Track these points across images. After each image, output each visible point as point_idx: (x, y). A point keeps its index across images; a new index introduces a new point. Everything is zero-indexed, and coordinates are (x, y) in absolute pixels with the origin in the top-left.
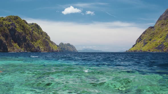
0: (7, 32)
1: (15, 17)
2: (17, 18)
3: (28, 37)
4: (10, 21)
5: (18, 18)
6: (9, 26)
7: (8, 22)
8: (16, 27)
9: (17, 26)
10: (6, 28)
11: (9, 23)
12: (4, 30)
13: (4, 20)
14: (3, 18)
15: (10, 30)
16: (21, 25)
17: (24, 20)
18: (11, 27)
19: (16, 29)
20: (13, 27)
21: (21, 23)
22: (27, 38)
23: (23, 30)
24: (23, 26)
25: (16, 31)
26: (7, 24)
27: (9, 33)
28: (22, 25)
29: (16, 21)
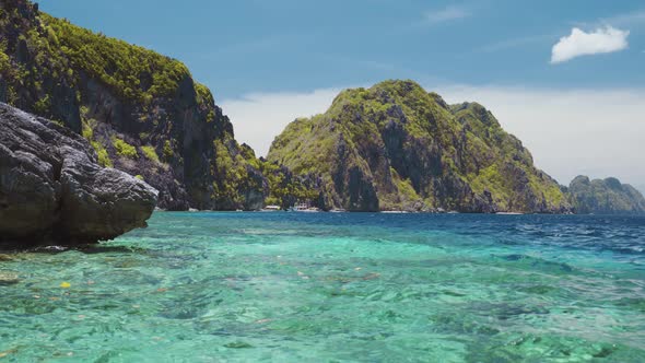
0: (377, 138)
1: (401, 83)
2: (407, 87)
3: (447, 158)
4: (386, 101)
5: (411, 89)
6: (383, 118)
7: (378, 104)
8: (405, 121)
9: (410, 118)
10: (372, 125)
11: (384, 108)
12: (367, 132)
13: (365, 98)
14: (362, 90)
15: (385, 133)
16: (421, 112)
17: (433, 95)
18: (387, 122)
19: (406, 127)
20: (397, 121)
21: (422, 104)
22: (443, 159)
23: (429, 130)
24: (430, 117)
25: (406, 133)
26: (375, 110)
27: (382, 144)
28: (427, 111)
29: (405, 99)
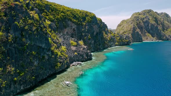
0: (142, 24)
1: (148, 10)
2: (150, 11)
3: (160, 28)
4: (144, 15)
5: (151, 11)
6: (144, 19)
7: (143, 16)
8: (149, 20)
9: (150, 19)
10: (141, 21)
11: (144, 17)
12: (140, 22)
13: (139, 14)
14: (138, 12)
15: (144, 23)
16: (153, 17)
17: (156, 12)
18: (145, 20)
19: (149, 21)
20: (147, 19)
21: (154, 15)
23: (155, 21)
26: (142, 17)
27: (143, 25)
28: (155, 17)
29: (149, 14)
